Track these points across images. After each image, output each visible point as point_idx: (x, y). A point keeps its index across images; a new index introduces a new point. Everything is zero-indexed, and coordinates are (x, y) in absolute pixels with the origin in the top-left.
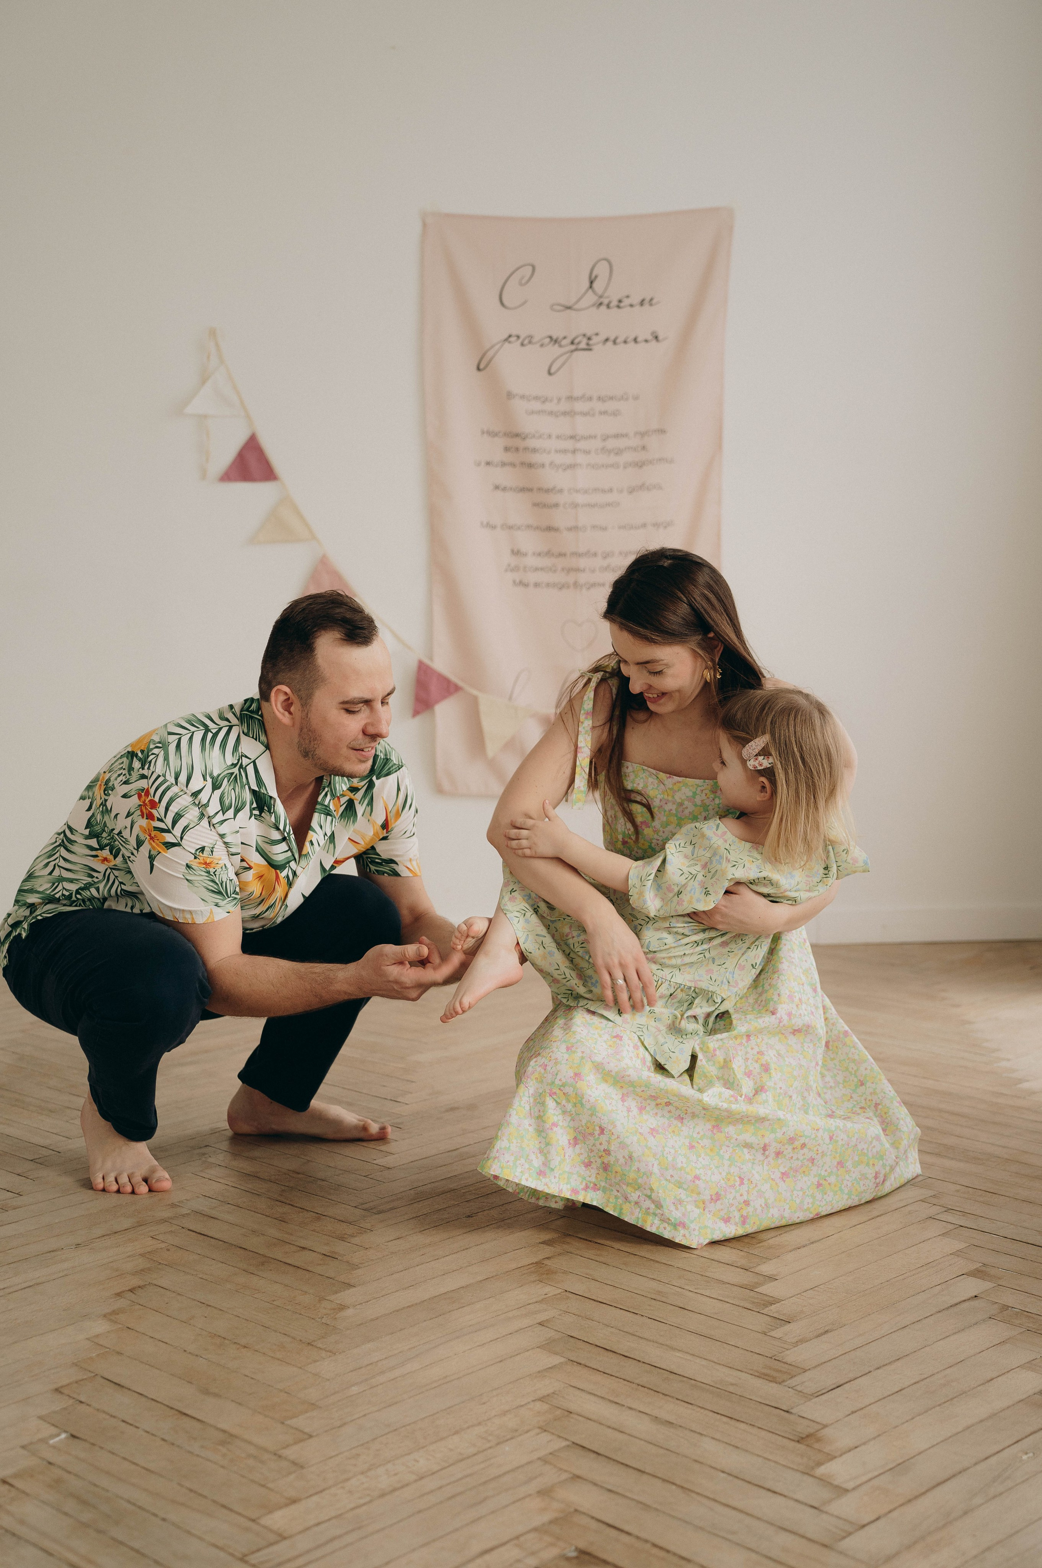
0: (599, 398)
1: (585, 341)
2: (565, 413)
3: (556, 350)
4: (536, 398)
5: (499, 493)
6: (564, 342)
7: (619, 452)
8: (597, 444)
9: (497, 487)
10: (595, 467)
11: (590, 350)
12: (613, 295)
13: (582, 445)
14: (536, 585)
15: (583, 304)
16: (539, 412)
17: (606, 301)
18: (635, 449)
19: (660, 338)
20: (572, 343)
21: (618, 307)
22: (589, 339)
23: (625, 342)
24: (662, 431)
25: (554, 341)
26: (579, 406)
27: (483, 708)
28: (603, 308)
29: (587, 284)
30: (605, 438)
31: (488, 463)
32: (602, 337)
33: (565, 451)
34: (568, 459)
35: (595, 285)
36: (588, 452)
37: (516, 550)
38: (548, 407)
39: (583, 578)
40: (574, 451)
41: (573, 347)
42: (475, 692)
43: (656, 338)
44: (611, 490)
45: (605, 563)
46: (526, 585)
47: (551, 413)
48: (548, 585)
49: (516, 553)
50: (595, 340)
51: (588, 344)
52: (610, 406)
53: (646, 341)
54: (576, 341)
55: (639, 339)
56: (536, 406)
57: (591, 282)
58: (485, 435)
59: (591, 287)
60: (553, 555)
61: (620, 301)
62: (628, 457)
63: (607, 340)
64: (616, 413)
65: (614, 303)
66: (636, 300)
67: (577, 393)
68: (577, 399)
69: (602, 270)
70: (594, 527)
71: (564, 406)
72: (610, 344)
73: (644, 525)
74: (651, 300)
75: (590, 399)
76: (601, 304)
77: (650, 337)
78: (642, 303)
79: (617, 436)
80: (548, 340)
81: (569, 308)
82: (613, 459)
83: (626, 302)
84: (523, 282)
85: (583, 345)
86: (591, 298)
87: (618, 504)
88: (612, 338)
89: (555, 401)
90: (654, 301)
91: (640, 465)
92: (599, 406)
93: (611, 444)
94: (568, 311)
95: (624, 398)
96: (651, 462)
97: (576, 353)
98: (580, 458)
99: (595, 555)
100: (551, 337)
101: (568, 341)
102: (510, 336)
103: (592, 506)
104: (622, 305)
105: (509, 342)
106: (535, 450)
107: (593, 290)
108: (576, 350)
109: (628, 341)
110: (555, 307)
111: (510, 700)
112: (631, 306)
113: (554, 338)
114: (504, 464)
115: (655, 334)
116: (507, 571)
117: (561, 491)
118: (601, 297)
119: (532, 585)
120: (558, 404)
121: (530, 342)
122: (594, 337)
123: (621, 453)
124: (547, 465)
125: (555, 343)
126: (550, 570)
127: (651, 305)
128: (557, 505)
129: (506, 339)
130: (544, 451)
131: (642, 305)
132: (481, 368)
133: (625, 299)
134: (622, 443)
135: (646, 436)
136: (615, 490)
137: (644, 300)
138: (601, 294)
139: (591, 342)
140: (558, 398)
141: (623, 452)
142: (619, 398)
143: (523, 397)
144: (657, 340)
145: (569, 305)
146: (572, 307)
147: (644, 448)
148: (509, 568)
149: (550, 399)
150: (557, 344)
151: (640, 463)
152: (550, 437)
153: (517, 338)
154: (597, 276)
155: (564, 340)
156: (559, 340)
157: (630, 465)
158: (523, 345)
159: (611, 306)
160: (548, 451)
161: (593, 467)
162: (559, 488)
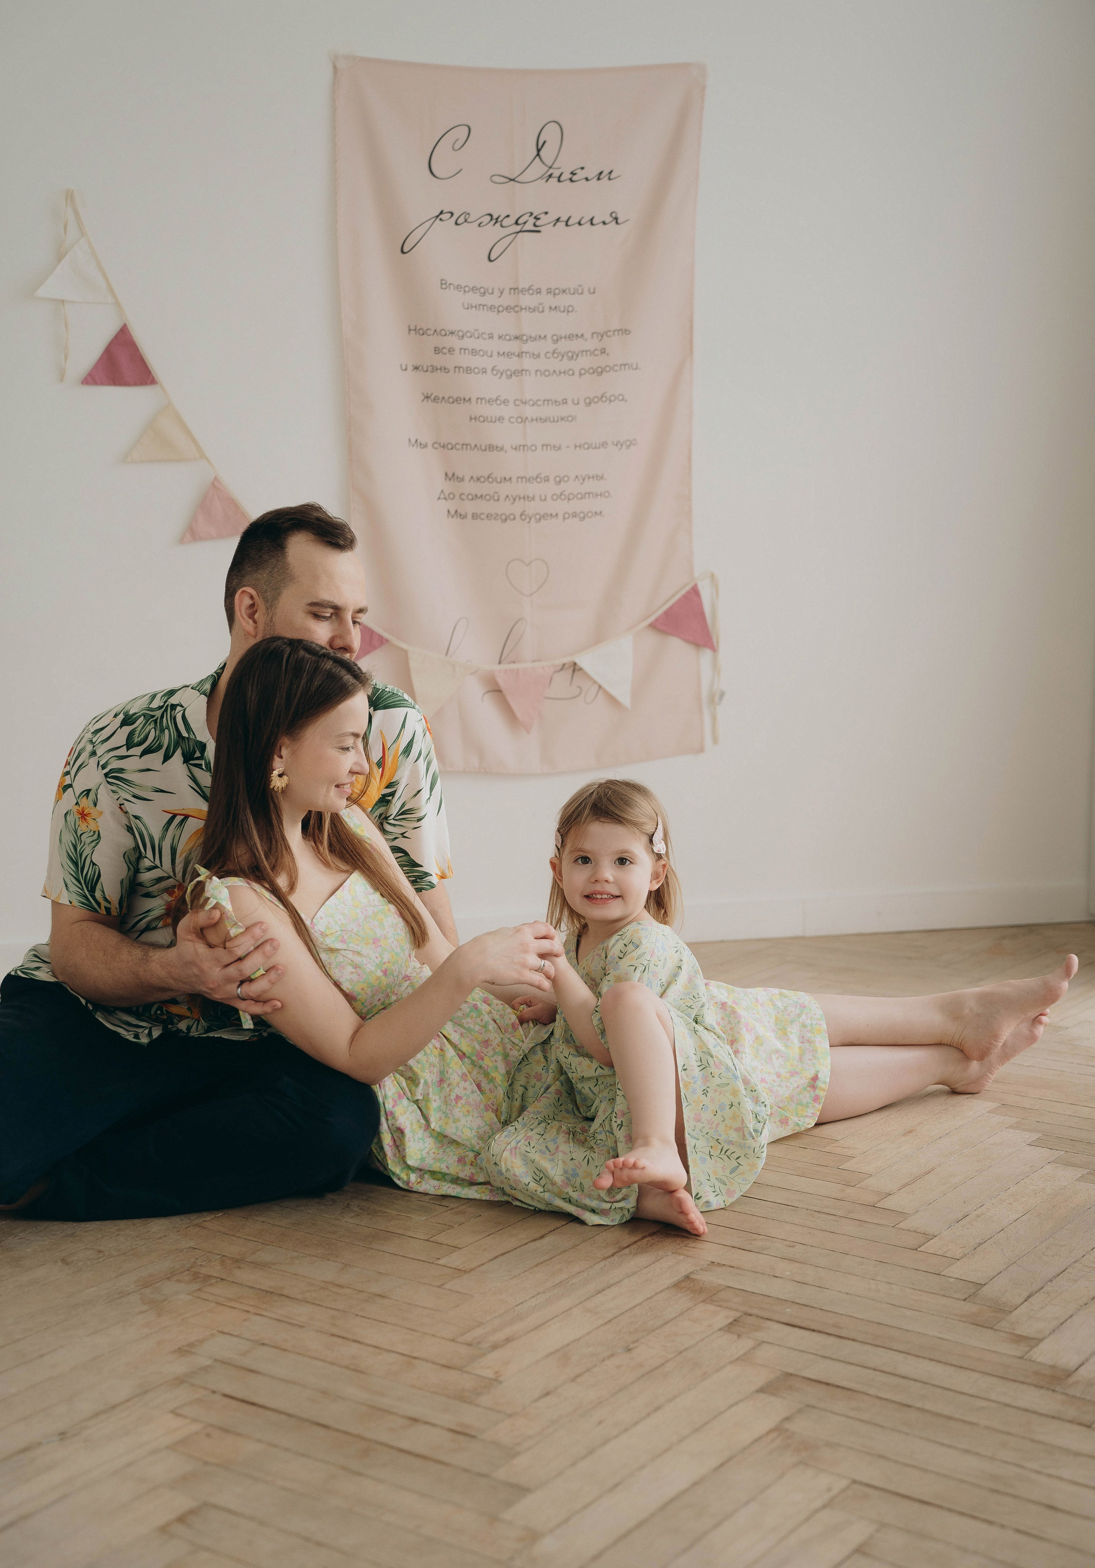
0: (549, 291)
1: (532, 220)
2: (507, 309)
3: (496, 232)
4: (474, 289)
5: (429, 404)
6: (506, 222)
7: (573, 356)
8: (548, 346)
9: (427, 397)
10: (545, 373)
11: (539, 231)
12: (566, 166)
13: (528, 347)
14: (475, 516)
15: (528, 176)
16: (477, 307)
17: (556, 173)
18: (593, 353)
19: (620, 221)
20: (517, 223)
21: (571, 180)
22: (537, 218)
23: (579, 224)
24: (626, 332)
25: (495, 220)
26: (526, 300)
27: (413, 665)
28: (553, 181)
29: (535, 153)
30: (557, 339)
31: (416, 368)
32: (552, 217)
33: (509, 355)
34: (512, 364)
35: (541, 153)
36: (537, 356)
37: (450, 475)
38: (489, 300)
39: (532, 508)
40: (520, 355)
41: (518, 228)
42: (404, 646)
43: (616, 219)
44: (565, 402)
45: (558, 490)
46: (463, 517)
47: (492, 308)
48: (489, 516)
49: (451, 477)
50: (544, 219)
51: (535, 225)
52: (563, 300)
53: (604, 223)
54: (520, 221)
55: (595, 222)
56: (475, 299)
57: (539, 151)
58: (413, 332)
59: (538, 155)
60: (495, 480)
61: (573, 174)
62: (584, 362)
63: (558, 220)
64: (568, 310)
65: (566, 176)
66: (592, 173)
67: (523, 284)
68: (522, 291)
69: (551, 135)
70: (545, 446)
71: (507, 300)
72: (561, 225)
73: (604, 444)
74: (611, 172)
75: (539, 291)
76: (550, 176)
77: (608, 219)
78: (599, 176)
79: (570, 337)
80: (489, 218)
81: (513, 180)
82: (566, 364)
83: (581, 174)
84: (457, 146)
85: (529, 226)
86: (538, 169)
87: (574, 418)
88: (564, 218)
89: (497, 293)
90: (612, 176)
91: (599, 371)
92: (548, 300)
93: (564, 346)
94: (512, 182)
95: (577, 291)
96: (612, 368)
97: (520, 234)
98: (527, 363)
99: (547, 479)
100: (491, 215)
101: (512, 220)
102: (441, 213)
103: (544, 420)
104: (575, 178)
105: (441, 219)
106: (474, 352)
107: (540, 158)
108: (520, 231)
109: (582, 222)
110: (496, 179)
111: (446, 655)
112: (587, 179)
113: (495, 217)
114: (434, 369)
115: (614, 215)
116: (439, 499)
117: (505, 402)
118: (550, 168)
119: (470, 516)
120: (500, 297)
121: (466, 221)
122: (542, 216)
123: (575, 357)
124: (489, 371)
125: (496, 222)
126: (491, 497)
127: (609, 179)
128: (500, 419)
129: (437, 216)
130: (485, 353)
131: (599, 179)
132: (405, 250)
133: (579, 171)
134: (576, 345)
135: (605, 337)
136: (570, 402)
137: (601, 173)
138: (550, 165)
139: (538, 223)
140: (499, 289)
141: (577, 356)
142: (572, 291)
143: (458, 287)
144: (617, 223)
145: (512, 178)
146: (516, 179)
147: (603, 351)
148: (442, 496)
149: (490, 291)
150: (498, 224)
151: (599, 370)
152: (491, 337)
153: (449, 215)
154: (545, 142)
155: (506, 219)
156: (500, 219)
157: (587, 371)
158: (456, 224)
159: (562, 179)
160: (489, 354)
161: (543, 373)
162: (502, 398)
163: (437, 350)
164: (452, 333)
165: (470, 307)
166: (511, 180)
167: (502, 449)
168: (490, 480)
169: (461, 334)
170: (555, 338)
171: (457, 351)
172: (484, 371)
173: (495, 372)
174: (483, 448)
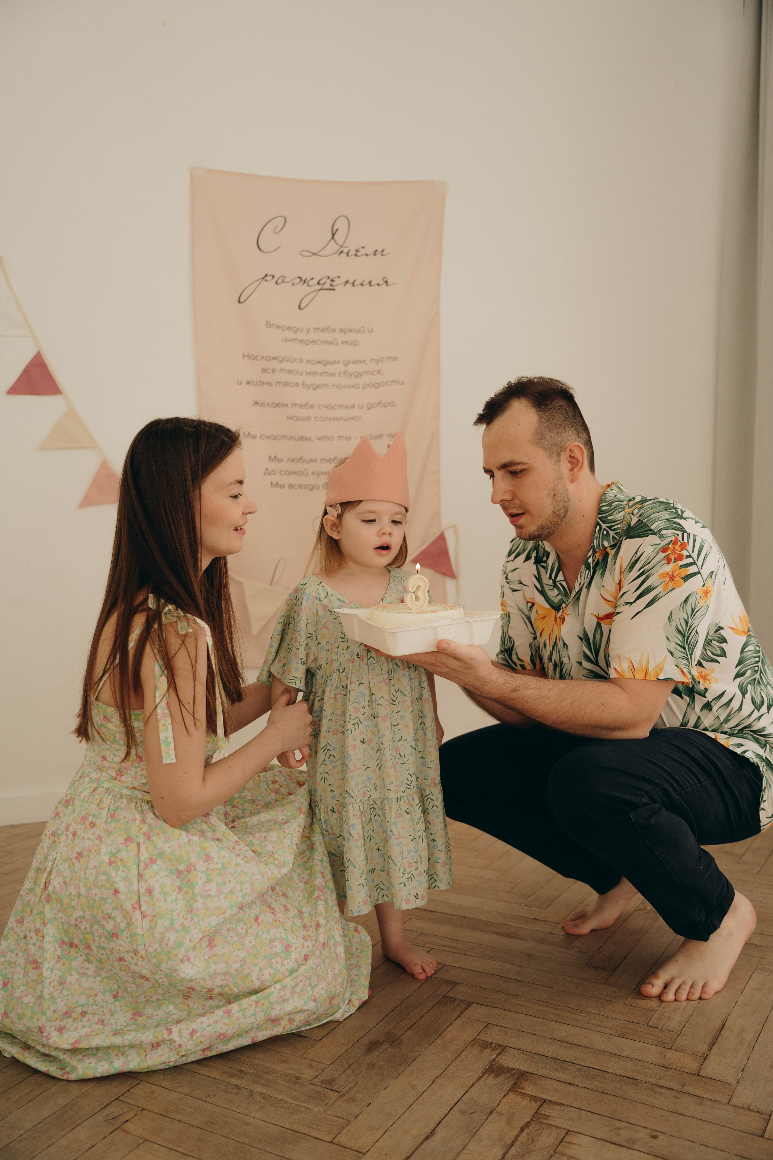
0: (341, 330)
1: (329, 282)
2: (313, 342)
3: (304, 289)
4: (289, 328)
5: (258, 407)
6: (311, 283)
7: (358, 375)
8: (340, 368)
9: (256, 403)
10: (339, 387)
11: (334, 290)
12: (352, 245)
13: (328, 369)
14: (291, 486)
15: (327, 252)
16: (292, 340)
17: (346, 250)
18: (372, 373)
19: (389, 283)
20: (318, 283)
21: (356, 255)
22: (332, 281)
23: (362, 285)
24: (395, 359)
25: (304, 281)
26: (326, 336)
27: (247, 592)
28: (344, 255)
29: (331, 236)
30: (347, 363)
31: (248, 383)
32: (343, 280)
33: (314, 374)
34: (317, 380)
35: (335, 236)
36: (333, 375)
37: (273, 457)
38: (299, 336)
40: (322, 374)
41: (319, 287)
42: (241, 580)
43: (386, 282)
44: (353, 407)
46: (282, 487)
47: (301, 341)
48: (300, 486)
49: (273, 459)
50: (337, 281)
51: (331, 285)
52: (350, 337)
53: (378, 285)
54: (321, 282)
55: (372, 283)
56: (290, 335)
57: (333, 235)
58: (246, 358)
59: (333, 238)
60: (305, 461)
61: (357, 251)
63: (347, 282)
64: (355, 343)
65: (353, 252)
66: (370, 250)
67: (323, 325)
68: (323, 330)
69: (342, 225)
70: (340, 437)
71: (312, 336)
72: (349, 285)
73: (381, 436)
74: (383, 251)
75: (334, 330)
76: (342, 252)
77: (381, 282)
78: (375, 253)
79: (356, 362)
80: (299, 280)
81: (316, 254)
82: (353, 381)
83: (362, 252)
84: (277, 230)
85: (327, 286)
86: (333, 247)
87: (360, 418)
88: (351, 281)
89: (305, 331)
90: (384, 253)
92: (341, 337)
93: (352, 368)
94: (315, 256)
95: (361, 331)
96: (386, 384)
97: (321, 291)
98: (327, 380)
100: (300, 278)
101: (315, 281)
102: (266, 275)
103: (339, 419)
104: (358, 254)
105: (266, 280)
106: (290, 372)
107: (335, 241)
108: (321, 289)
109: (364, 283)
110: (304, 253)
111: (271, 584)
112: (367, 255)
113: (303, 279)
114: (262, 383)
115: (385, 279)
116: (265, 474)
117: (312, 406)
118: (342, 246)
119: (287, 486)
120: (307, 334)
121: (283, 281)
122: (336, 279)
123: (359, 376)
124: (300, 385)
125: (304, 283)
126: (303, 473)
127: (382, 255)
128: (309, 418)
129: (263, 278)
130: (298, 372)
131: (375, 255)
132: (241, 300)
133: (361, 250)
134: (361, 368)
135: (380, 362)
136: (356, 406)
137: (376, 251)
138: (341, 244)
139: (334, 284)
140: (306, 329)
141: (361, 375)
142: (357, 330)
143: (278, 327)
144: (387, 285)
145: (315, 252)
146: (319, 254)
147: (379, 372)
148: (267, 472)
149: (300, 329)
150: (306, 284)
151: (377, 385)
152: (301, 361)
153: (271, 277)
154: (337, 230)
155: (311, 281)
156: (307, 281)
157: (368, 386)
158: (276, 283)
159: (350, 254)
160: (300, 373)
161: (337, 387)
162: (310, 404)
163: (264, 370)
164: (274, 358)
165: (286, 340)
166: (314, 254)
167: (310, 439)
168: (302, 461)
169: (280, 359)
170: (345, 362)
171: (278, 371)
172: (297, 385)
173: (304, 386)
174: (297, 438)
